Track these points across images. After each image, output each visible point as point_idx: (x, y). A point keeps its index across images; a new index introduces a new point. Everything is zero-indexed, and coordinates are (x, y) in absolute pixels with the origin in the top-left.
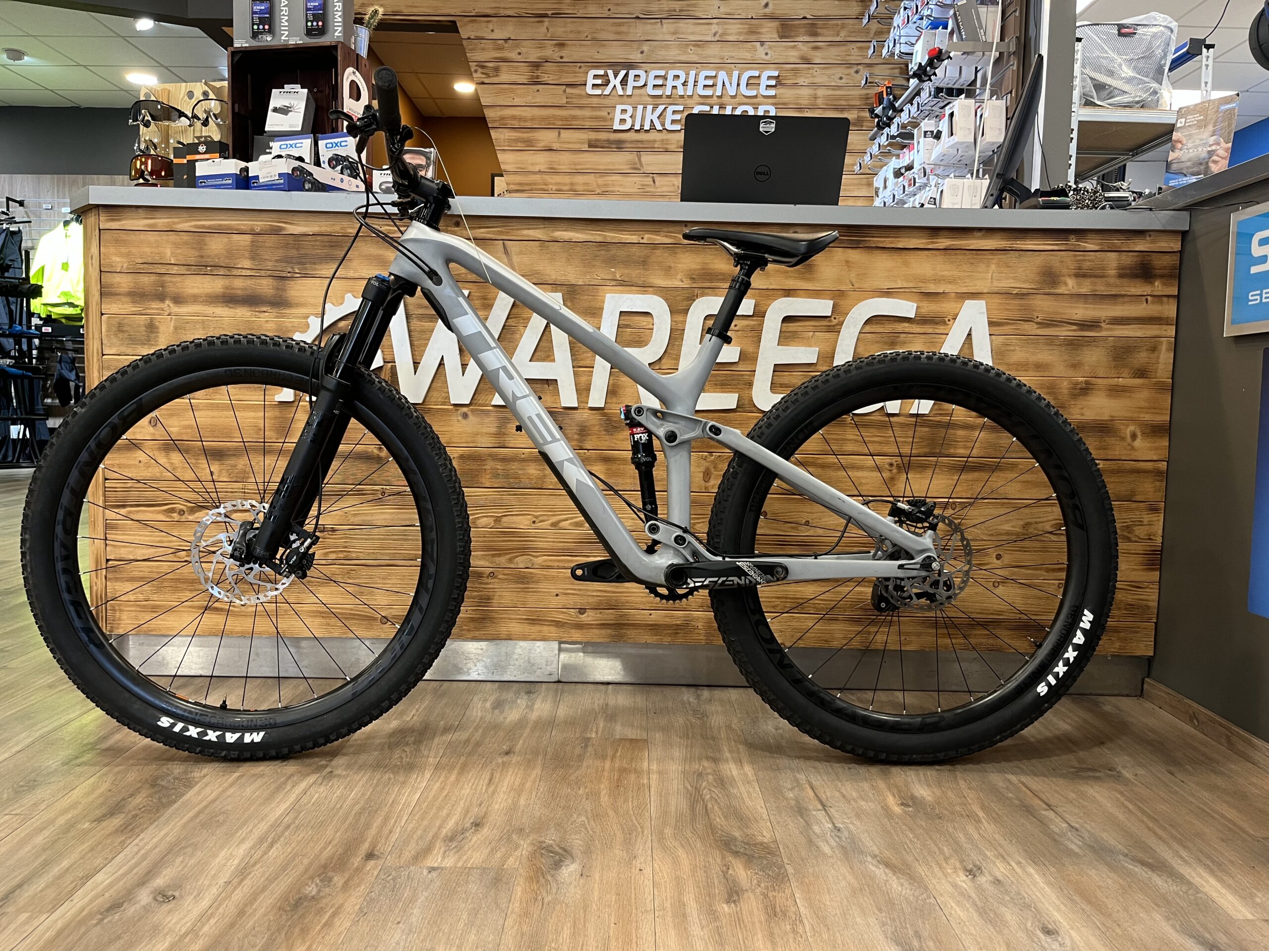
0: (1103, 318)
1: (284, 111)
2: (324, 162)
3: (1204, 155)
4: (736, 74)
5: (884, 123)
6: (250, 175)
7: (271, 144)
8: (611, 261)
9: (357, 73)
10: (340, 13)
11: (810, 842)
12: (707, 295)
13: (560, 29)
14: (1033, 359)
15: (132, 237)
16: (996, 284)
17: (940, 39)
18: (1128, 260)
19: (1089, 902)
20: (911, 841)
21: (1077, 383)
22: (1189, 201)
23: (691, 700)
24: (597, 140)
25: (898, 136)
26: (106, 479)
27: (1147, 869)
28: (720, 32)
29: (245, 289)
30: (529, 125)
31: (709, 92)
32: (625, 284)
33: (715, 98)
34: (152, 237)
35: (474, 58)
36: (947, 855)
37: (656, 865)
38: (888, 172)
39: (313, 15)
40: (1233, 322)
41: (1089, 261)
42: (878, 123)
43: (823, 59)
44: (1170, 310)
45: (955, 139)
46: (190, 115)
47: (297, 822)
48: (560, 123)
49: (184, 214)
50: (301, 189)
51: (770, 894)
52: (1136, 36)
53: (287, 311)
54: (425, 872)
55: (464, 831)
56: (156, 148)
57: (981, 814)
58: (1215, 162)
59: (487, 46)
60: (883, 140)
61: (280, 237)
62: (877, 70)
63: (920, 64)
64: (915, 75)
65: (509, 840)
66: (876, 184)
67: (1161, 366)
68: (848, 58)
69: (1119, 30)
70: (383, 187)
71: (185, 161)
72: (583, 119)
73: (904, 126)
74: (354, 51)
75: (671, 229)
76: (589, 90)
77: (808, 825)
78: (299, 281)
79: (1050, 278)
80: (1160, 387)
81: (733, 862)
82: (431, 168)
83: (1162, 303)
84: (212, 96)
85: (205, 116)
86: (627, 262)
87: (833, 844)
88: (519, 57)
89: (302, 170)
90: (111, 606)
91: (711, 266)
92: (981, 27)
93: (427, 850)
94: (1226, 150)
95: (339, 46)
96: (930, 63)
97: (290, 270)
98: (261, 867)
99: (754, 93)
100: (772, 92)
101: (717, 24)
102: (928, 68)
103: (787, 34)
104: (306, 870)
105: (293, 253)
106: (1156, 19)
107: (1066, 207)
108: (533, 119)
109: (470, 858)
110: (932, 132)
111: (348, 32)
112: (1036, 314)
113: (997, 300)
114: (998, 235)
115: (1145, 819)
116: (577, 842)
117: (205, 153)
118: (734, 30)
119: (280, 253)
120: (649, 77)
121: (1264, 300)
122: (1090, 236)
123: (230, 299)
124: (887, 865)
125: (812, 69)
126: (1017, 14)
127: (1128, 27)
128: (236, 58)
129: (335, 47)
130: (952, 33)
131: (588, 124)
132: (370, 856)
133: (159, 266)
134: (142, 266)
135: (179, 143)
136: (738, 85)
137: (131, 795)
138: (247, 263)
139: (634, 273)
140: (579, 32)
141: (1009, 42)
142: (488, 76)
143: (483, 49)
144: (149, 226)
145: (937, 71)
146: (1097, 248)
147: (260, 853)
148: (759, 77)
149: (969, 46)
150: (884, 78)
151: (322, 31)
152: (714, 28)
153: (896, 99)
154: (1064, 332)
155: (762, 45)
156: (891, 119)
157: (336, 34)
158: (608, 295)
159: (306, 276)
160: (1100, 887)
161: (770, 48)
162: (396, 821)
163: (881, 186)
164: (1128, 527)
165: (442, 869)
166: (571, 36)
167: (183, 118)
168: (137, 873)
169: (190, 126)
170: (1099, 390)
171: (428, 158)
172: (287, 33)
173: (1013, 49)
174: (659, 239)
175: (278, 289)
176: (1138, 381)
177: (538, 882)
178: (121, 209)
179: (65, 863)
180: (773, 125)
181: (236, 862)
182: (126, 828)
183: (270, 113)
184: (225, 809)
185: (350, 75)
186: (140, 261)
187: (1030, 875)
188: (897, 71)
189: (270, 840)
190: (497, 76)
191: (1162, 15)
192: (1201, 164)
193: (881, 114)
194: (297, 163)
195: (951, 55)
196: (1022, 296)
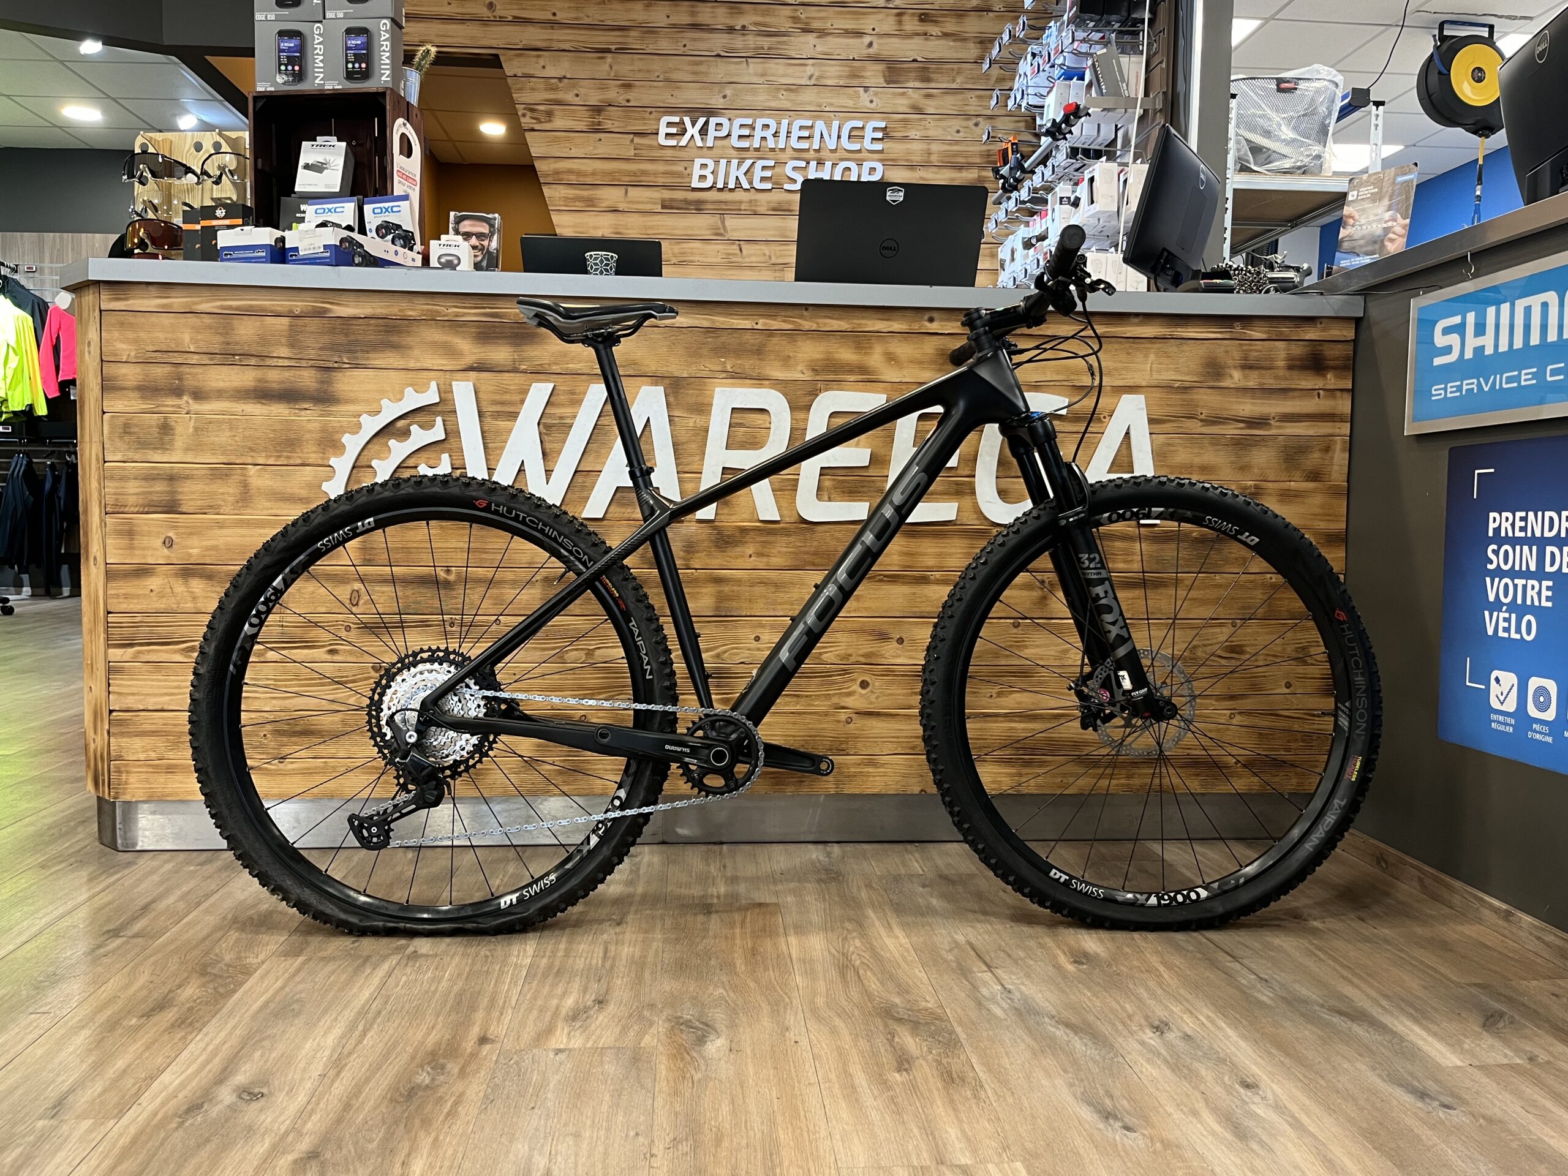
0: (1273, 415)
1: (317, 168)
2: (371, 230)
3: (1379, 232)
4: (836, 124)
5: (1011, 185)
6: (287, 246)
7: (303, 207)
8: (720, 351)
9: (408, 125)
10: (388, 54)
11: (979, 1004)
12: (832, 389)
13: (626, 66)
14: (1197, 460)
15: (140, 319)
16: (1155, 376)
17: (1076, 92)
18: (1297, 350)
19: (1288, 1054)
20: (1090, 1000)
21: (1246, 488)
22: (1364, 284)
23: (821, 858)
24: (672, 200)
25: (1029, 201)
26: (109, 613)
27: (1346, 1019)
28: (817, 74)
29: (282, 382)
30: (589, 180)
31: (804, 145)
32: (737, 376)
33: (812, 152)
34: (166, 320)
35: (522, 100)
36: (1131, 1012)
37: (812, 1036)
38: (1015, 241)
39: (355, 55)
40: (1415, 419)
41: (1256, 351)
42: (1003, 184)
43: (937, 108)
44: (1344, 405)
45: (1096, 207)
46: (199, 172)
47: (389, 1007)
48: (628, 179)
49: (206, 292)
50: (351, 264)
51: (944, 1061)
52: (1298, 92)
53: (334, 409)
54: (551, 1054)
55: (586, 1009)
56: (157, 211)
57: (1162, 969)
58: (1392, 240)
59: (538, 86)
60: (1011, 205)
61: (325, 321)
62: (1000, 123)
63: (1054, 120)
64: (1048, 133)
65: (641, 1017)
66: (1001, 256)
67: (1335, 468)
68: (967, 108)
69: (1278, 85)
70: (443, 260)
71: (198, 227)
72: (655, 174)
73: (1036, 191)
74: (404, 98)
75: (789, 313)
76: (662, 140)
77: (975, 987)
78: (348, 373)
79: (1214, 370)
80: (1334, 491)
81: (898, 1029)
82: (495, 237)
83: (1334, 397)
84: (225, 148)
85: (218, 173)
86: (740, 351)
87: (1006, 1006)
88: (577, 99)
89: (351, 240)
90: (116, 766)
91: (837, 356)
92: (1123, 81)
93: (549, 1031)
94: (1404, 227)
95: (388, 92)
96: (1066, 120)
97: (336, 359)
98: (359, 1057)
99: (857, 147)
100: (878, 146)
101: (813, 65)
102: (1063, 126)
103: (894, 78)
104: (413, 1058)
105: (341, 339)
106: (1318, 72)
107: (1230, 290)
108: (593, 174)
109: (600, 1037)
110: (1069, 198)
111: (397, 75)
112: (1200, 410)
113: (1157, 394)
114: (1158, 321)
115: (1339, 968)
116: (718, 1016)
117: (223, 218)
118: (833, 73)
119: (326, 339)
120: (735, 126)
121: (1449, 395)
122: (1257, 323)
123: (263, 394)
124: (1068, 1025)
125: (925, 119)
126: (1164, 65)
127: (1288, 82)
128: (259, 105)
129: (383, 94)
130: (1090, 85)
131: (661, 180)
132: (483, 1040)
133: (176, 354)
134: (153, 355)
135: (186, 204)
136: (839, 137)
137: (179, 987)
138: (284, 352)
139: (748, 364)
140: (649, 71)
141: (1154, 98)
142: (539, 121)
143: (533, 89)
144: (163, 306)
145: (1073, 129)
146: (1264, 336)
147: (352, 1042)
148: (863, 128)
149: (1110, 102)
150: (1008, 134)
151: (366, 75)
152: (810, 70)
153: (1025, 157)
154: (1232, 430)
155: (866, 91)
156: (1019, 181)
157: (383, 78)
158: (717, 389)
159: (357, 366)
160: (1297, 1039)
161: (876, 94)
162: (505, 1002)
163: (1008, 258)
164: (1303, 648)
165: (570, 1050)
166: (640, 76)
167: (190, 175)
168: (210, 1071)
169: (198, 183)
170: (1270, 495)
171: (492, 226)
172: (322, 75)
173: (1159, 106)
174: (775, 324)
175: (322, 382)
176: (1311, 485)
177: (682, 1059)
178: (126, 287)
179: (120, 1064)
180: (902, 194)
181: (327, 1053)
182: (183, 1022)
183: (300, 170)
184: (298, 996)
185: (400, 127)
186: (151, 348)
187: (1220, 1028)
188: (1022, 124)
189: (360, 1027)
190: (550, 121)
191: (1326, 68)
192: (1375, 242)
193: (1006, 175)
194: (346, 233)
195: (1090, 111)
196: (1185, 389)
